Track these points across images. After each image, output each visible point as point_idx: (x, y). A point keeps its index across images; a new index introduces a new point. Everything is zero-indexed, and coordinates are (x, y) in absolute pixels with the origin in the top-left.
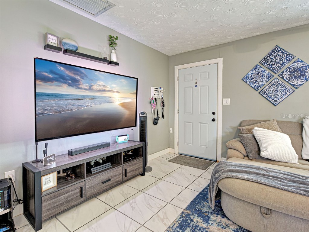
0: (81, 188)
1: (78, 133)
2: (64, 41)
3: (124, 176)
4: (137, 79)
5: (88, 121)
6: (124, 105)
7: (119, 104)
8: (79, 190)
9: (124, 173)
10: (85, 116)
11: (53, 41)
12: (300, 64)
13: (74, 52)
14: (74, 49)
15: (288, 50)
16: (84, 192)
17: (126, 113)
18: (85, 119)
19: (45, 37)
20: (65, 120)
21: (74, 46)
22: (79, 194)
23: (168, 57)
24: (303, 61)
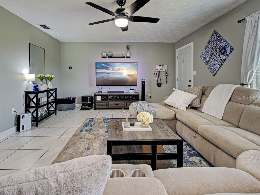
0: (107, 103)
1: (107, 85)
2: (108, 54)
3: (126, 106)
4: (137, 63)
5: (112, 81)
6: (129, 75)
7: (126, 75)
8: (106, 104)
9: (126, 104)
10: (111, 79)
11: (104, 55)
13: (111, 57)
14: (111, 56)
16: (108, 105)
17: (131, 79)
18: (111, 80)
19: (102, 54)
20: (104, 80)
22: (106, 105)
23: (174, 43)
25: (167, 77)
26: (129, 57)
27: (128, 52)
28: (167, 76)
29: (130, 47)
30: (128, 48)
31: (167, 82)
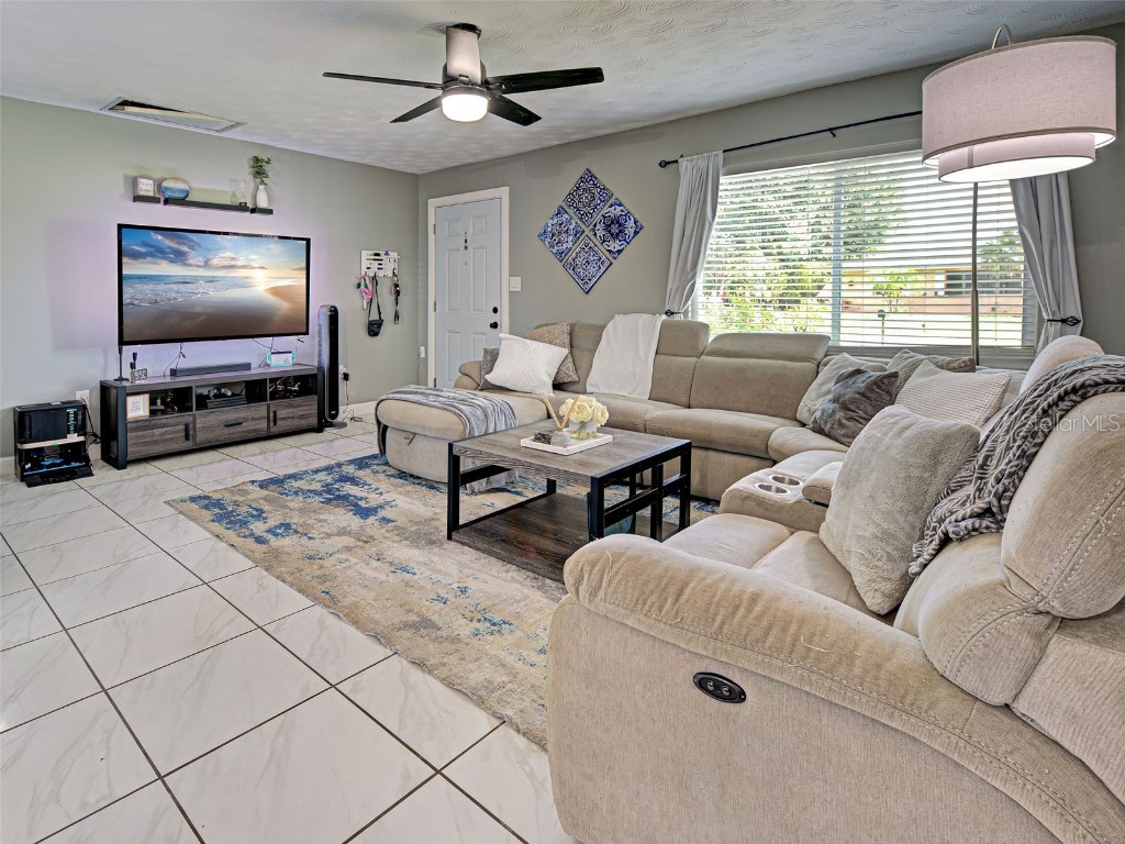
0: (187, 426)
2: (165, 184)
3: (272, 424)
4: (308, 241)
5: (204, 318)
6: (276, 291)
7: (266, 290)
8: (182, 427)
9: (271, 418)
10: (198, 310)
11: (146, 187)
12: (619, 208)
13: (182, 201)
14: (182, 195)
15: (604, 179)
16: (191, 432)
17: (283, 306)
18: (199, 314)
19: (134, 182)
20: (164, 315)
21: (182, 191)
22: (183, 434)
23: (415, 177)
24: (623, 202)
25: (397, 300)
26: (269, 212)
27: (261, 187)
28: (398, 293)
29: (267, 168)
30: (259, 169)
31: (397, 317)
